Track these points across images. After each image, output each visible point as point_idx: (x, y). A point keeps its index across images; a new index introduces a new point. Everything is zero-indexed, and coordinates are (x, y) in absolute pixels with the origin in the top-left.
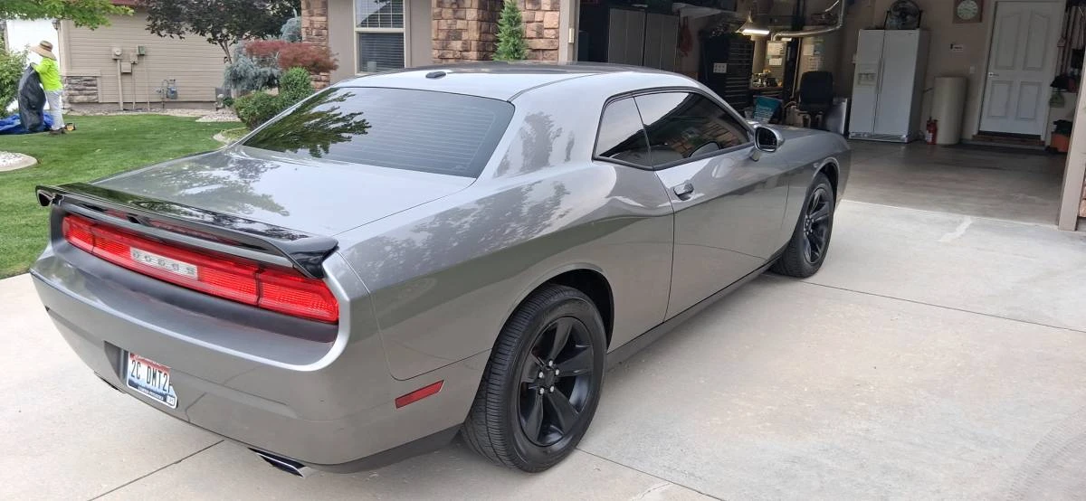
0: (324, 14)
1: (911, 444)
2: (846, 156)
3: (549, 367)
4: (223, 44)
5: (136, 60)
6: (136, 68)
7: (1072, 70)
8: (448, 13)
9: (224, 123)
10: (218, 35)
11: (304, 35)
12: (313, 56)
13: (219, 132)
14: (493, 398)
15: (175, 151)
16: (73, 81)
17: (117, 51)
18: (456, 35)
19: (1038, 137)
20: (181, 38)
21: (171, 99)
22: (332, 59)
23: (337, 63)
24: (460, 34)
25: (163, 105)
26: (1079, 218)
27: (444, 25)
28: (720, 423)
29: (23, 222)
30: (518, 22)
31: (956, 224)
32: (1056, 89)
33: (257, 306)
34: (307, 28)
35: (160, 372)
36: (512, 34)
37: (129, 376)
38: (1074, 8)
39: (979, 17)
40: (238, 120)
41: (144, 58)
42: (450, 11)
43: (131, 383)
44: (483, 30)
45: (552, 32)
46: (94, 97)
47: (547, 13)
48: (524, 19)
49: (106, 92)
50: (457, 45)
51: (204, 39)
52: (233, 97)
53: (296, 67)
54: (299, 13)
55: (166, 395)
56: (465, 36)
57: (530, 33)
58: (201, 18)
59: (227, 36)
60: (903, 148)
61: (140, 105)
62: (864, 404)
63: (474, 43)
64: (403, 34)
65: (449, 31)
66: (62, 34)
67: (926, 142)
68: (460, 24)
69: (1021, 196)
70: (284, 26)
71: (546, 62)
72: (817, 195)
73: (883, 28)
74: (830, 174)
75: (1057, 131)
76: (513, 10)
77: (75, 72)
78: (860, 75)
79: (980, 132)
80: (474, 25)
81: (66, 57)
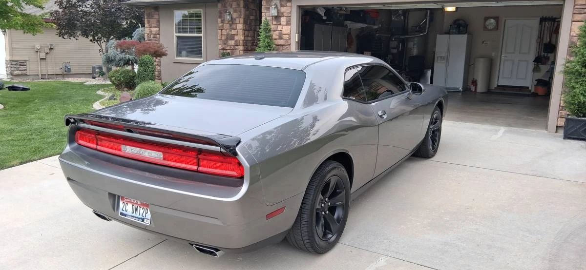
0: (158, 26)
1: (498, 234)
2: (446, 97)
3: (326, 201)
4: (99, 42)
5: (48, 51)
6: (48, 56)
7: (544, 53)
8: (227, 26)
9: (100, 85)
10: (96, 38)
11: (146, 38)
12: (155, 49)
13: (99, 89)
14: (304, 216)
15: (80, 100)
16: (13, 63)
17: (38, 46)
18: (232, 37)
19: (528, 88)
20: (76, 39)
21: (67, 72)
22: (164, 50)
23: (166, 52)
24: (234, 37)
25: (63, 75)
26: (557, 127)
27: (224, 32)
28: (405, 228)
29: (10, 138)
30: (270, 31)
31: (497, 131)
32: (536, 63)
33: (197, 171)
34: (148, 34)
35: (140, 207)
36: (267, 37)
37: (120, 210)
38: (544, 23)
39: (497, 28)
40: (110, 83)
41: (53, 50)
42: (228, 25)
43: (122, 214)
44: (245, 35)
45: (287, 36)
46: (25, 72)
47: (284, 26)
48: (272, 30)
49: (31, 69)
50: (232, 43)
51: (88, 40)
52: (104, 70)
53: (146, 54)
54: (143, 26)
55: (144, 219)
56: (236, 38)
57: (275, 36)
58: (87, 28)
59: (101, 38)
60: (460, 94)
61: (50, 76)
62: (472, 217)
63: (241, 42)
64: (201, 37)
65: (227, 35)
66: (7, 38)
67: (471, 91)
68: (233, 32)
69: (525, 116)
70: (134, 33)
71: (284, 51)
72: (435, 116)
73: (449, 33)
74: (440, 106)
75: (537, 85)
76: (267, 25)
77: (15, 58)
78: (438, 58)
79: (498, 86)
80: (241, 32)
81: (10, 50)
